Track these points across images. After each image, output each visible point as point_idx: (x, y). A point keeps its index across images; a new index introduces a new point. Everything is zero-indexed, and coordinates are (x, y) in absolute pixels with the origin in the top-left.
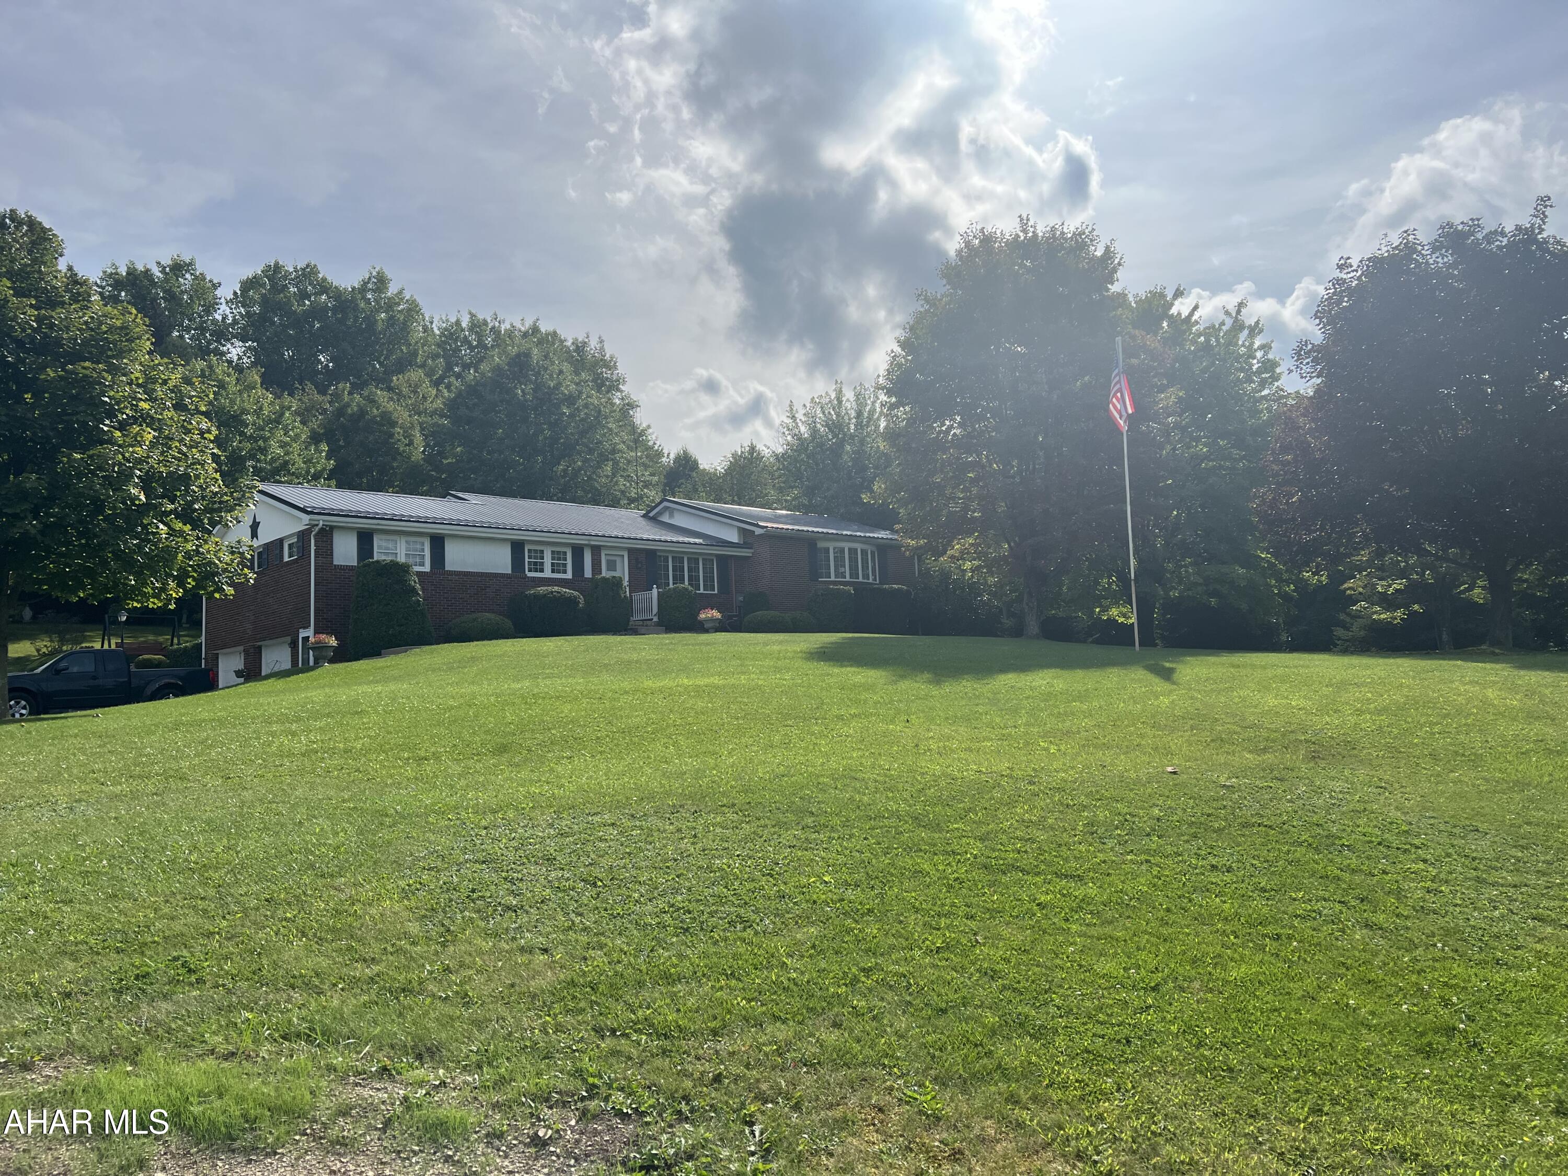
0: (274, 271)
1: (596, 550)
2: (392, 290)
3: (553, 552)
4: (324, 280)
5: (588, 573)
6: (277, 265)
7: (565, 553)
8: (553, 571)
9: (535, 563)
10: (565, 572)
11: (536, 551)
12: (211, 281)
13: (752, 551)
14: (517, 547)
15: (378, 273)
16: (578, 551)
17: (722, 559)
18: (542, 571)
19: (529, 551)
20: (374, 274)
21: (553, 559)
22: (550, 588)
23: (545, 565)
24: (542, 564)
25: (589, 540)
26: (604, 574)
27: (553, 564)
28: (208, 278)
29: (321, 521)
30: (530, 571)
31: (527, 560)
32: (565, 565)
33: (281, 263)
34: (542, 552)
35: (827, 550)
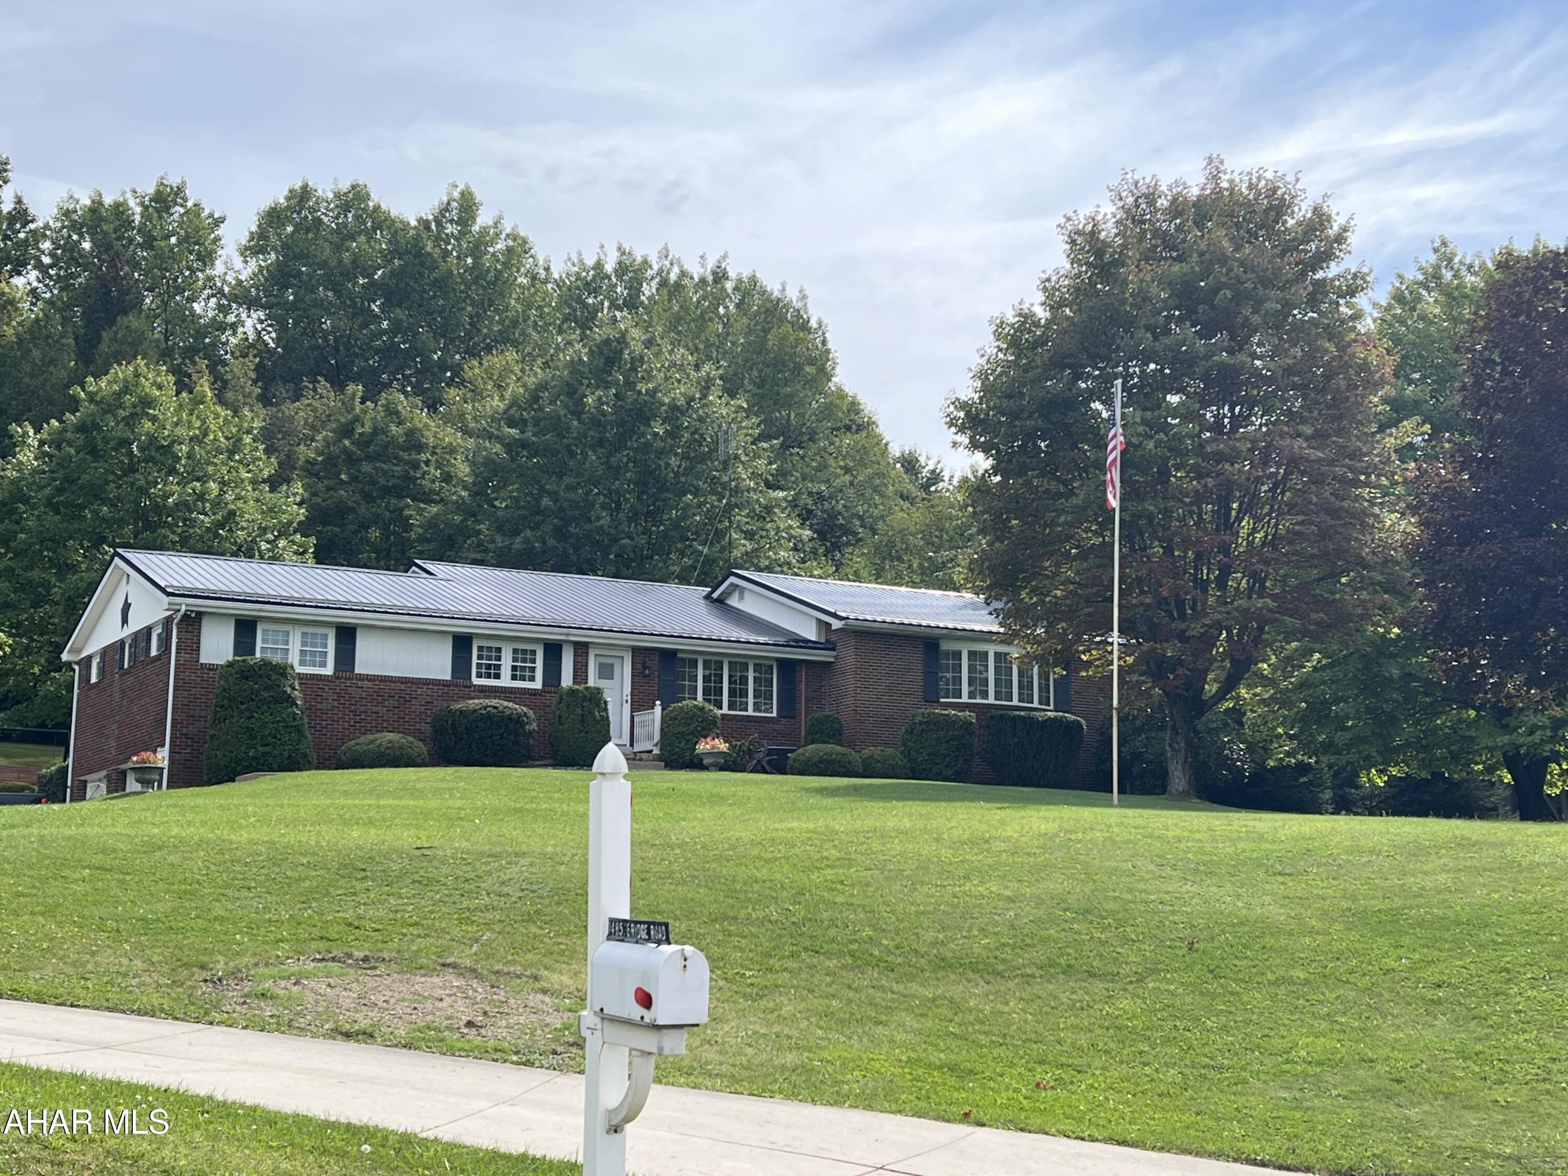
0: (302, 196)
1: (581, 649)
2: (483, 219)
3: (515, 651)
4: (377, 208)
5: (567, 680)
6: (305, 188)
7: (534, 652)
8: (514, 678)
9: (489, 667)
10: (532, 679)
11: (489, 649)
12: (211, 215)
13: (834, 653)
14: (462, 643)
15: (462, 194)
16: (553, 650)
17: (786, 666)
18: (497, 676)
19: (480, 648)
20: (456, 195)
21: (515, 660)
22: (487, 702)
23: (503, 668)
24: (498, 667)
25: (567, 635)
26: (591, 683)
27: (514, 668)
28: (207, 212)
29: (184, 605)
30: (479, 675)
31: (475, 661)
32: (533, 670)
33: (310, 184)
34: (499, 650)
35: (958, 655)
